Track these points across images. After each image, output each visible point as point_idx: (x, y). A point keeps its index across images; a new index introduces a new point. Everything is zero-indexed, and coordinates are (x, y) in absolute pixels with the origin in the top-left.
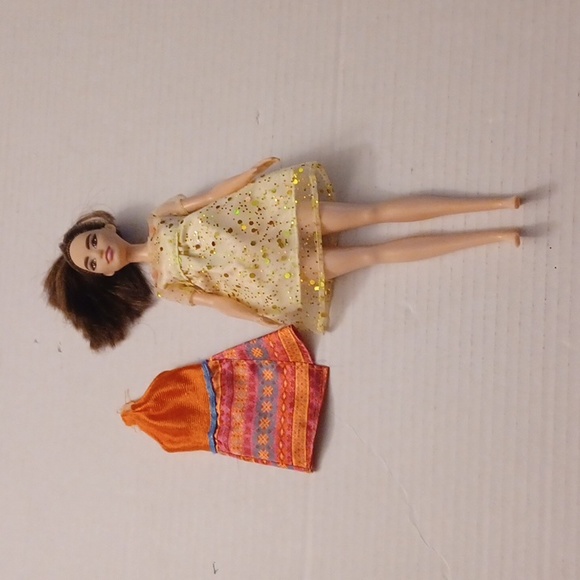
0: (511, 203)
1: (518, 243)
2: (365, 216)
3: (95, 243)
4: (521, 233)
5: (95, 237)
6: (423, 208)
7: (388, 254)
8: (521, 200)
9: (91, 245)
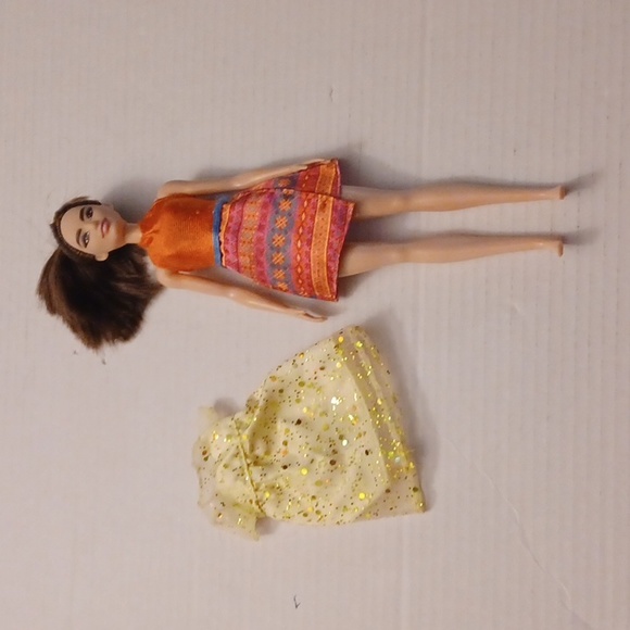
0: (556, 193)
1: (561, 253)
2: (393, 204)
3: (90, 214)
4: (563, 240)
5: (90, 209)
6: (458, 197)
7: (419, 253)
8: (566, 190)
9: (85, 217)
